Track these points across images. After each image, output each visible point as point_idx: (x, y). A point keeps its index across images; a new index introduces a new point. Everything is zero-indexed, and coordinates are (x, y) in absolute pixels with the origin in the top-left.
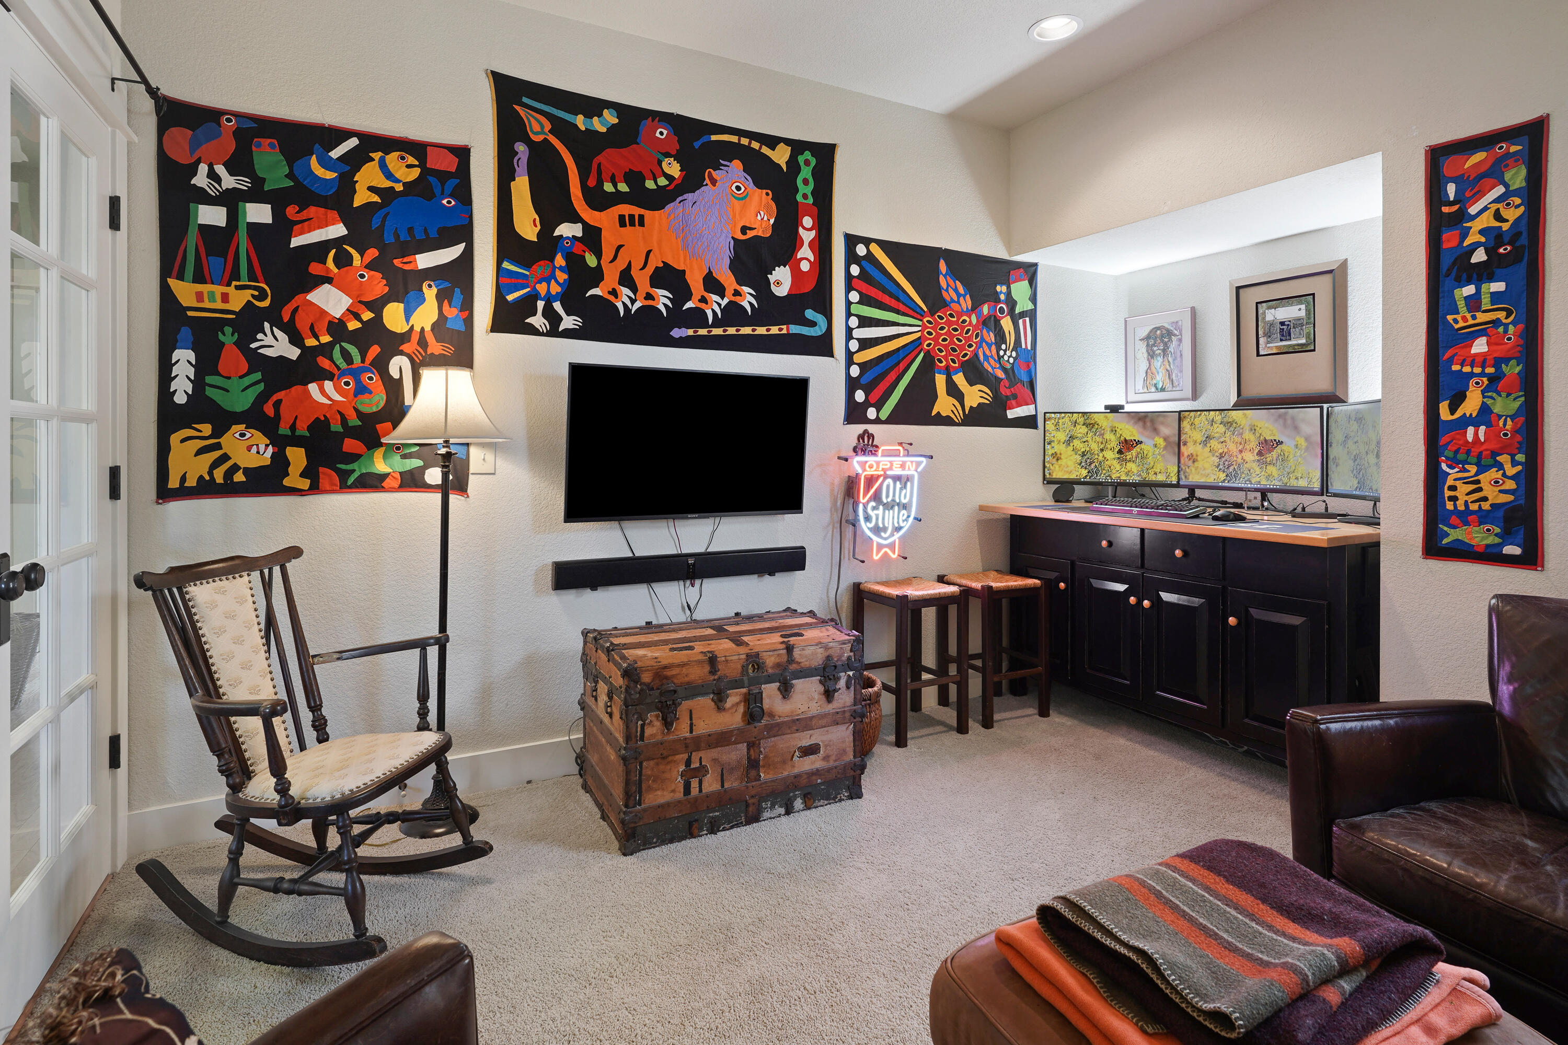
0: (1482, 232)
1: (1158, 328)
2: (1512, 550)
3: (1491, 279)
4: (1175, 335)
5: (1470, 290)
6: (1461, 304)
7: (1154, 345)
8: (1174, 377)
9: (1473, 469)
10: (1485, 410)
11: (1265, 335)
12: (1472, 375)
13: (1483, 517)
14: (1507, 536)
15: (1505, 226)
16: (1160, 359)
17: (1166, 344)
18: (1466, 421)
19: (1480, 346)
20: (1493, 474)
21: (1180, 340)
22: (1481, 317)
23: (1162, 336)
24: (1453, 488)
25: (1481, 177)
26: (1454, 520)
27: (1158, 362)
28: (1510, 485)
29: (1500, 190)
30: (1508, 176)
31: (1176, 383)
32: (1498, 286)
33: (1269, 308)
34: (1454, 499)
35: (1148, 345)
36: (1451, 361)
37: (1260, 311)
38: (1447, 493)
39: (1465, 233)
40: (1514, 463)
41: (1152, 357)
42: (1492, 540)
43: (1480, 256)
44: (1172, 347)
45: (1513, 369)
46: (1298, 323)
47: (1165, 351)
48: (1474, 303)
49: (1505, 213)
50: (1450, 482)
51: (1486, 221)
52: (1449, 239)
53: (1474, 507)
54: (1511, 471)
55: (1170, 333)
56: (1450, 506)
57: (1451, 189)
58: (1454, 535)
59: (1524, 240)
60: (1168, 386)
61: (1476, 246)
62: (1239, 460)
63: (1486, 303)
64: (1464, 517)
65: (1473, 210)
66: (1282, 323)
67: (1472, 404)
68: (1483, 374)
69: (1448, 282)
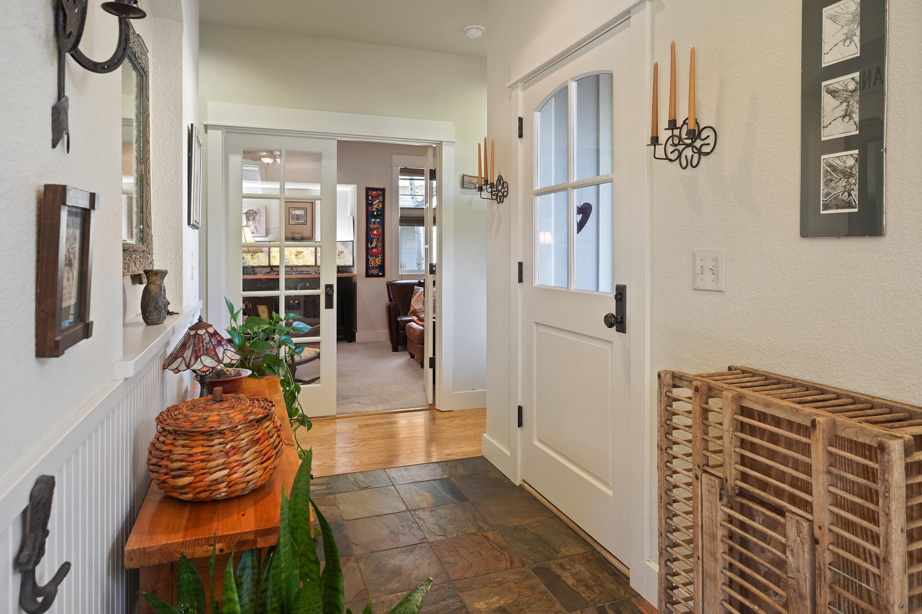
0: (376, 208)
1: (251, 210)
2: (381, 274)
3: (377, 218)
4: (258, 214)
5: (373, 220)
6: (372, 223)
7: (249, 216)
8: (258, 228)
9: (374, 258)
10: (376, 245)
11: (291, 218)
12: (374, 238)
13: (376, 268)
14: (380, 271)
15: (379, 208)
16: (252, 222)
17: (254, 216)
18: (373, 248)
19: (375, 232)
20: (378, 259)
21: (260, 216)
22: (376, 226)
23: (253, 213)
24: (371, 262)
25: (375, 197)
26: (371, 269)
27: (251, 223)
28: (380, 261)
29: (378, 201)
30: (380, 198)
31: (258, 231)
32: (378, 220)
33: (293, 210)
34: (371, 264)
35: (246, 216)
36: (370, 235)
37: (290, 210)
38: (370, 263)
39: (373, 208)
40: (381, 256)
41: (248, 220)
42: (378, 272)
43: (375, 213)
44: (257, 218)
45: (381, 237)
46: (302, 215)
47: (254, 219)
48: (374, 223)
49: (379, 206)
50: (370, 261)
51: (376, 206)
52: (370, 208)
53: (375, 266)
54: (380, 258)
55: (256, 213)
56: (370, 266)
57: (370, 197)
58: (371, 272)
59: (382, 212)
60: (255, 231)
61: (374, 211)
62: (290, 258)
63: (376, 222)
64: (373, 268)
65: (374, 203)
66: (297, 215)
67: (374, 244)
68: (376, 238)
69: (369, 218)
